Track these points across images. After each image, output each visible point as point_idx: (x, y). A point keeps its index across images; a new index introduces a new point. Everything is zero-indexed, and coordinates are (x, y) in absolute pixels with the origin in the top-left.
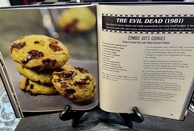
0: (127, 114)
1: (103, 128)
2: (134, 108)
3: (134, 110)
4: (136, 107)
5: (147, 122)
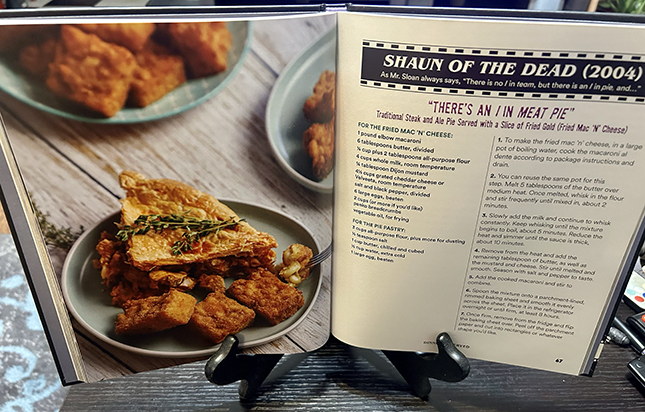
0: (413, 354)
1: (345, 405)
2: (439, 337)
3: (439, 343)
4: (446, 334)
5: (477, 377)
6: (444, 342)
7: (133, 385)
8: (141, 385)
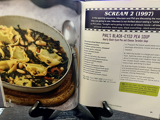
2: (103, 102)
6: (105, 104)
7: (22, 110)
8: (24, 110)
